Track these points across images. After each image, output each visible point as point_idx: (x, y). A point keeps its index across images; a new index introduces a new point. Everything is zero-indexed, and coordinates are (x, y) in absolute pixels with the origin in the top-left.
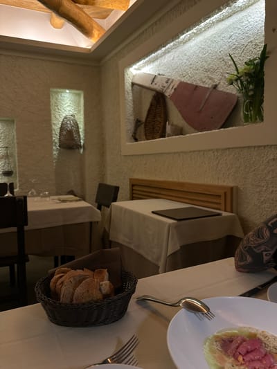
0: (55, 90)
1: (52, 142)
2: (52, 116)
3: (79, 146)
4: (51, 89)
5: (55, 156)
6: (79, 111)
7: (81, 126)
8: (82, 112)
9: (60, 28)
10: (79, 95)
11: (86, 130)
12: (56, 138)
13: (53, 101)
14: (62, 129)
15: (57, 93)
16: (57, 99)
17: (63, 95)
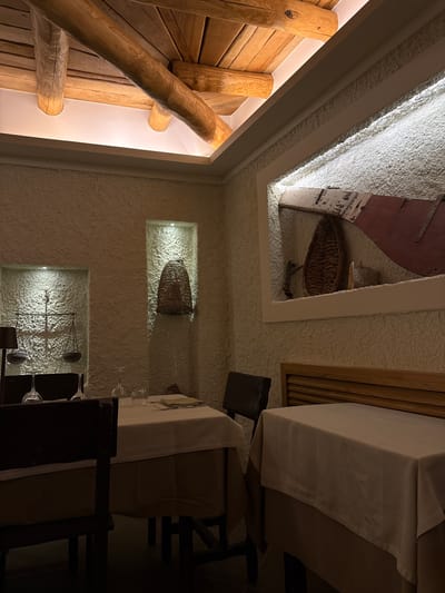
0: (154, 222)
1: (147, 304)
2: (149, 262)
3: (189, 310)
4: (147, 222)
5: (149, 327)
6: (190, 255)
7: (193, 278)
8: (195, 256)
9: (164, 130)
10: (190, 229)
11: (199, 284)
12: (152, 297)
13: (149, 239)
14: (162, 283)
15: (156, 227)
16: (155, 237)
17: (165, 230)
